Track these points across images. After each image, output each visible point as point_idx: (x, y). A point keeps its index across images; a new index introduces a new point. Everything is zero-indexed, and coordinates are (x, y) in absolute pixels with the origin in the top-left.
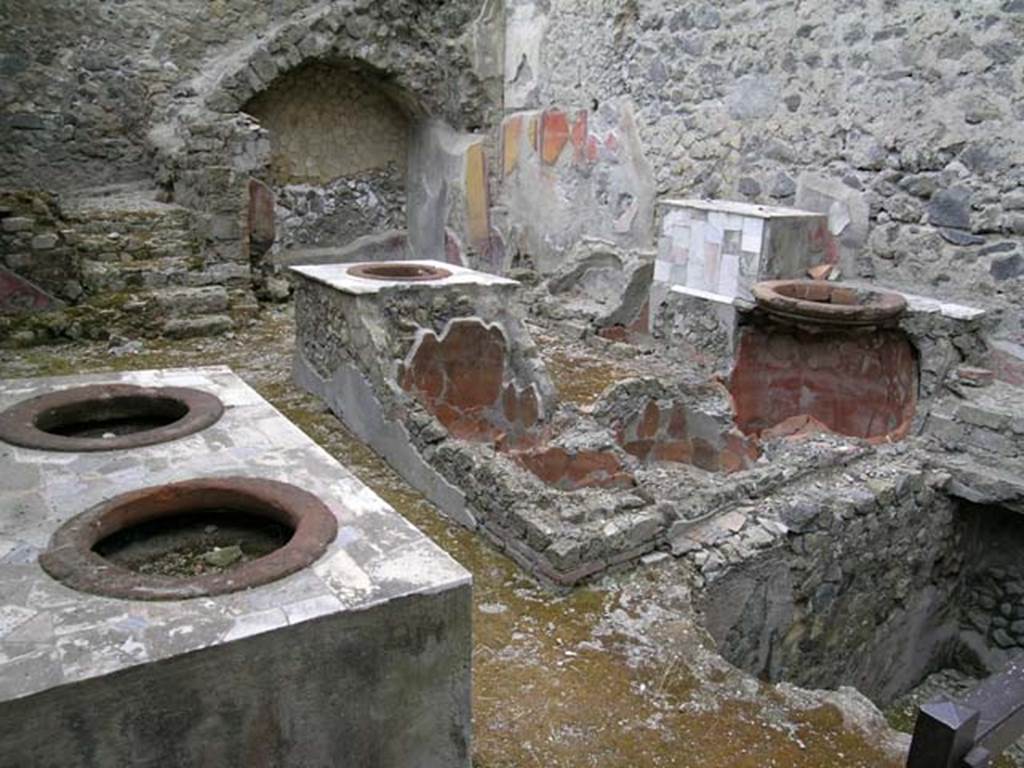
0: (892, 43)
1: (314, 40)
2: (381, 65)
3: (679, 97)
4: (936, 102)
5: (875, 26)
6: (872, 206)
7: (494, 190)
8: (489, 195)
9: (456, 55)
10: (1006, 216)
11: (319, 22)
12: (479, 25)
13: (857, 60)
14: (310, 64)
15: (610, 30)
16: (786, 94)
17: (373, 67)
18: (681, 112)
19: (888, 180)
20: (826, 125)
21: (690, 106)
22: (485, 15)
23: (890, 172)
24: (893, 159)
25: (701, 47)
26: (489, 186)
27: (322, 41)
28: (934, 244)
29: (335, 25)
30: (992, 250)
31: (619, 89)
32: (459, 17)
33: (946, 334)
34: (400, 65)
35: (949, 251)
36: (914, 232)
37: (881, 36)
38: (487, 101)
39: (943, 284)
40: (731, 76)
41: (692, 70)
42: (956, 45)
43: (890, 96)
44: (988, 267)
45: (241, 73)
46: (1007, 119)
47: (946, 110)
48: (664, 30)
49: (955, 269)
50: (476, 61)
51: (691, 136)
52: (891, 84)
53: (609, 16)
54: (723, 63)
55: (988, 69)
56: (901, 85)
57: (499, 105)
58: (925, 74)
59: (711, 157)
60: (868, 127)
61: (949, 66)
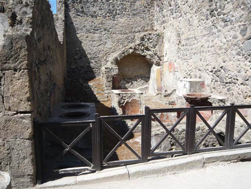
0: (213, 48)
1: (129, 51)
2: (143, 54)
3: (187, 59)
4: (219, 59)
5: (210, 45)
6: (212, 79)
7: (162, 77)
8: (161, 79)
9: (155, 52)
10: (229, 80)
11: (131, 47)
12: (159, 46)
13: (209, 51)
14: (129, 55)
15: (177, 46)
16: (200, 58)
17: (141, 55)
18: (187, 62)
19: (213, 74)
20: (205, 64)
21: (188, 61)
22: (160, 44)
23: (214, 72)
24: (214, 70)
25: (189, 50)
26: (161, 77)
27: (131, 51)
28: (219, 85)
29: (133, 48)
30: (227, 86)
31: (179, 58)
32: (155, 45)
33: (217, 102)
34: (146, 54)
35: (222, 87)
36: (217, 83)
37: (211, 47)
38: (161, 60)
39: (221, 93)
40: (193, 55)
41: (188, 54)
42: (221, 48)
43: (213, 58)
44: (226, 90)
45: (116, 57)
46: (228, 62)
47: (220, 60)
48: (184, 46)
49: (222, 90)
50: (158, 53)
51: (188, 66)
52: (213, 56)
53: (177, 44)
54: (192, 53)
55: (225, 53)
56: (214, 56)
57: (163, 61)
58: (217, 53)
59: (191, 70)
60: (211, 64)
61: (220, 52)
